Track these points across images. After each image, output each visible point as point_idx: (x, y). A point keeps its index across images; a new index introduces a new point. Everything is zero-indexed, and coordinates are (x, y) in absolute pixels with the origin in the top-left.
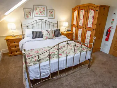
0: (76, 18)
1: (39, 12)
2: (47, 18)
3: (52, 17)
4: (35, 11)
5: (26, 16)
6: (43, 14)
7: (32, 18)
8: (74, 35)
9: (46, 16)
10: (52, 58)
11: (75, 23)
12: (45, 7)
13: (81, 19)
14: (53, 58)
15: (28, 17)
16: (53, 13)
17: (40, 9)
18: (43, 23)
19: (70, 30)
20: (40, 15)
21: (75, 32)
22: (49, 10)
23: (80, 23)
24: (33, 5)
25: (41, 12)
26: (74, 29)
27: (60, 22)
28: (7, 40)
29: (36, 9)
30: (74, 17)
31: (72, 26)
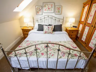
0: (85, 14)
1: (48, 9)
2: (54, 13)
3: (59, 13)
4: (44, 8)
5: (37, 12)
6: (51, 10)
7: (41, 14)
8: (80, 32)
9: (53, 12)
10: (32, 55)
11: (83, 20)
12: (53, 4)
13: (91, 16)
14: (34, 55)
15: (38, 13)
16: (60, 9)
17: (48, 6)
18: (50, 18)
19: (76, 27)
20: (48, 11)
21: (81, 29)
22: (56, 6)
23: (89, 20)
24: (43, 3)
25: (49, 9)
26: (81, 26)
27: (67, 18)
28: (22, 30)
29: (45, 6)
30: (84, 13)
31: (80, 22)
